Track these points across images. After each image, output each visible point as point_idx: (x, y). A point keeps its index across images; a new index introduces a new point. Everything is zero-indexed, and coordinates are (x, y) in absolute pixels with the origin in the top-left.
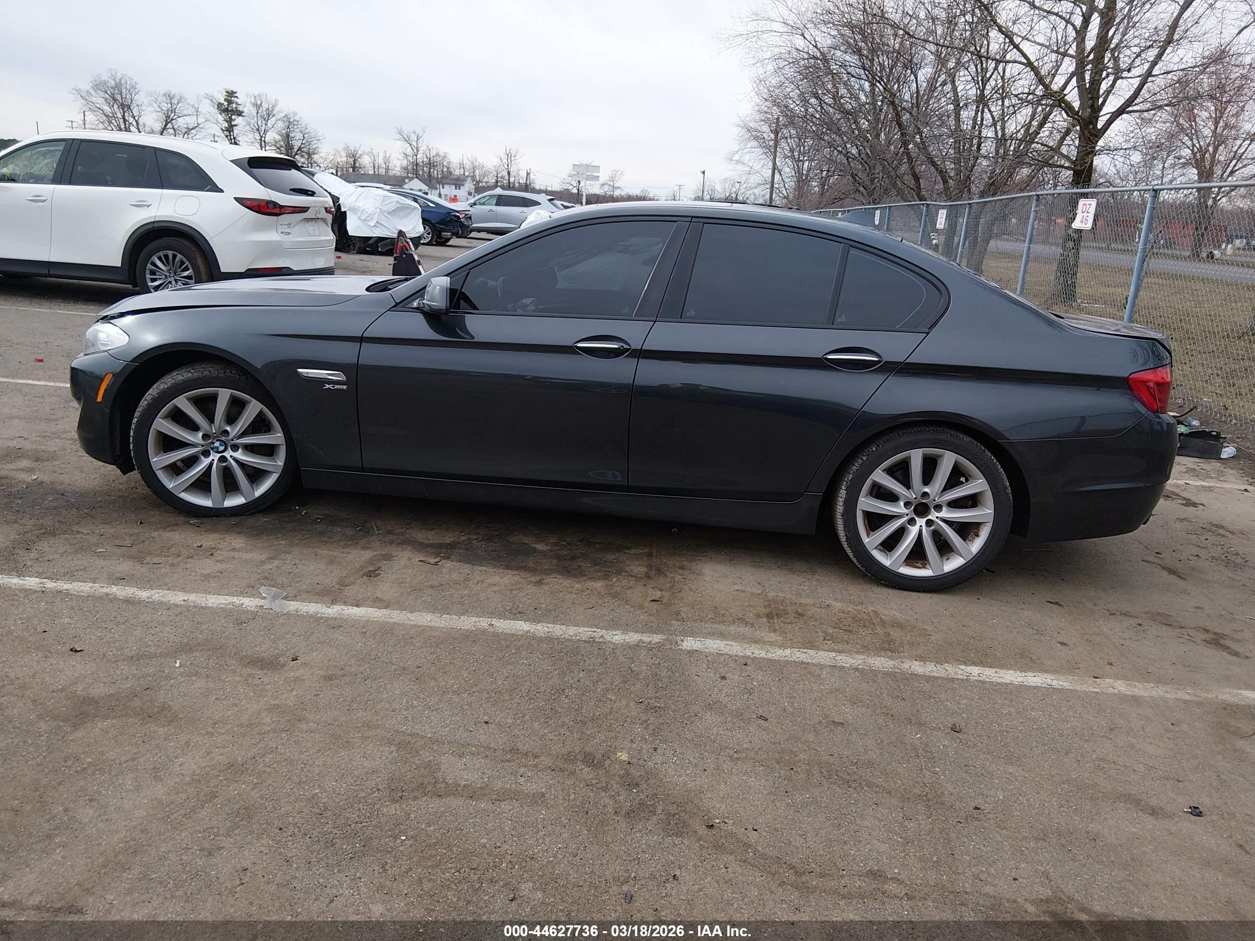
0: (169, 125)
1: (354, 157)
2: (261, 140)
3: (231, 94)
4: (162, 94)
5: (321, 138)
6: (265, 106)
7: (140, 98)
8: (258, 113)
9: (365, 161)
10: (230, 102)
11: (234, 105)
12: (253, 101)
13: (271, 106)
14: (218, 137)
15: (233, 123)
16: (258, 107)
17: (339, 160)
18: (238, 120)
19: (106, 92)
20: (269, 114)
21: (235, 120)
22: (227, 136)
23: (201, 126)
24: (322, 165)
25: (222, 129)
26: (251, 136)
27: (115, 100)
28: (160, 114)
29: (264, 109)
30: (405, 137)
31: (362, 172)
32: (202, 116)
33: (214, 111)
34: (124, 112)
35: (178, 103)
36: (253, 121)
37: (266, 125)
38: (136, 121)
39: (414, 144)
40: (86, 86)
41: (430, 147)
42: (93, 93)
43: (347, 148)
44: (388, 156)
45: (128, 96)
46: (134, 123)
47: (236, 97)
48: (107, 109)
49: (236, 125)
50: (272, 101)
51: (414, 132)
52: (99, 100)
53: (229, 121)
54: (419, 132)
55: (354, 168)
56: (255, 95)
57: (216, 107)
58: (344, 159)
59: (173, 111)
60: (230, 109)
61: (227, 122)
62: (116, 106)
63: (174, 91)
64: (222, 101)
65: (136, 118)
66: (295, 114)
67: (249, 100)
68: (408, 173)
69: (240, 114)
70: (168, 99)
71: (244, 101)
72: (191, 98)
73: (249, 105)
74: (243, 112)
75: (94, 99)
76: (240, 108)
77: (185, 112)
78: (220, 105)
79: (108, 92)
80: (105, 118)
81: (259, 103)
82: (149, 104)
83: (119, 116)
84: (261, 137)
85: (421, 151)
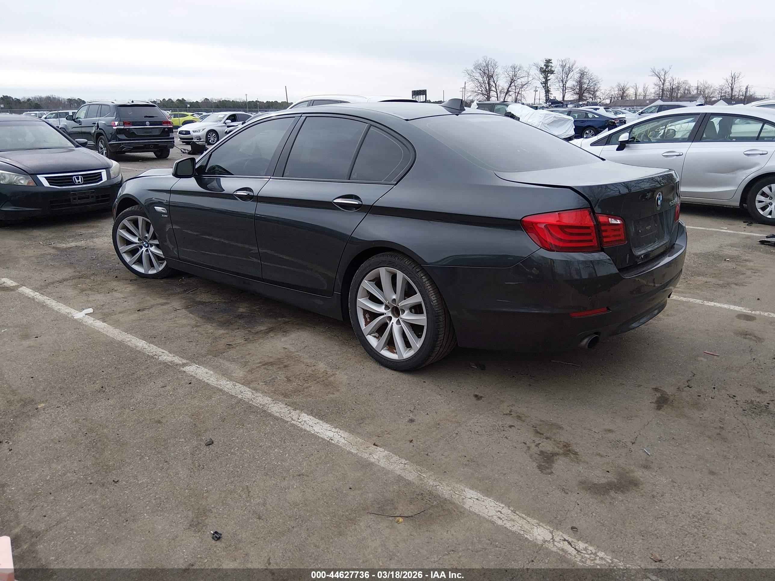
0: (513, 84)
1: (623, 90)
2: (563, 86)
3: (548, 61)
4: (510, 66)
5: (600, 81)
6: (568, 66)
7: (498, 70)
8: (563, 71)
9: (631, 92)
10: (547, 66)
11: (550, 68)
12: (561, 64)
13: (571, 65)
14: (538, 88)
15: (548, 79)
16: (563, 67)
17: (613, 93)
18: (551, 76)
19: (481, 70)
20: (570, 70)
21: (549, 77)
22: (544, 87)
23: (529, 83)
24: (601, 98)
25: (541, 83)
26: (557, 85)
27: (485, 73)
28: (508, 78)
29: (567, 67)
30: (657, 73)
31: (628, 99)
32: (531, 76)
33: (538, 72)
34: (489, 80)
35: (518, 71)
36: (560, 76)
37: (567, 77)
38: (495, 84)
39: (663, 77)
40: (471, 67)
41: (674, 78)
42: (474, 71)
43: (619, 85)
44: (646, 87)
45: (492, 70)
46: (494, 85)
47: (551, 63)
48: (481, 79)
49: (549, 80)
50: (572, 62)
51: (663, 70)
52: (477, 75)
53: (546, 78)
54: (667, 69)
55: (622, 97)
56: (563, 60)
57: (539, 70)
58: (616, 92)
59: (515, 76)
60: (547, 70)
61: (545, 78)
62: (485, 77)
63: (517, 64)
64: (543, 66)
65: (495, 82)
66: (585, 68)
67: (559, 63)
68: (659, 97)
69: (552, 72)
70: (513, 69)
71: (556, 65)
72: (525, 68)
73: (558, 66)
74: (554, 71)
75: (474, 74)
76: (553, 69)
77: (522, 76)
78: (541, 68)
79: (482, 70)
80: (479, 84)
81: (564, 64)
82: (503, 73)
83: (486, 82)
84: (564, 85)
85: (667, 81)
